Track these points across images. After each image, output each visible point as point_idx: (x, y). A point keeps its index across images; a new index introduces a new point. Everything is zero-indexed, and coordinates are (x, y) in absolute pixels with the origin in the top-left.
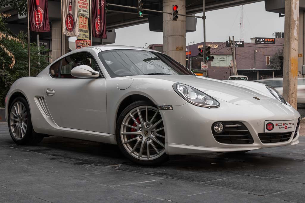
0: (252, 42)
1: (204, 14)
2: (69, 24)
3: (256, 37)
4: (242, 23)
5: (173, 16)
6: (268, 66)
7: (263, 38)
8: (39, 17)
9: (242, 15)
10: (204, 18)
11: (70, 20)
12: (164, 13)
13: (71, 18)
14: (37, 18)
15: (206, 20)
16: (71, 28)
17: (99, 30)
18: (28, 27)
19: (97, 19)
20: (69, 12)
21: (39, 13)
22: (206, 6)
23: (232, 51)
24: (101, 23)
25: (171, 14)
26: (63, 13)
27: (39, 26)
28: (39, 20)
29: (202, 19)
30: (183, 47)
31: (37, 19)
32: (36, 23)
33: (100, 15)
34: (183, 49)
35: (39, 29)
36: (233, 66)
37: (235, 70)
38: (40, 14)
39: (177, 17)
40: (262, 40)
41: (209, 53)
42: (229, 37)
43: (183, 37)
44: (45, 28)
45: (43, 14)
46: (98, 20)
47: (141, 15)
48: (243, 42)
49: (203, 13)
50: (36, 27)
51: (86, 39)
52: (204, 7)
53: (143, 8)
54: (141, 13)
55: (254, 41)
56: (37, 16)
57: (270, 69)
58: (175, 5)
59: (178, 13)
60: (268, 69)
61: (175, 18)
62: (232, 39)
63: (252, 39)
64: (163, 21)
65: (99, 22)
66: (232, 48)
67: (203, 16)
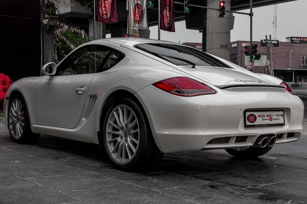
0: (287, 42)
1: (251, 11)
2: (137, 15)
3: (291, 36)
4: (275, 22)
5: (220, 12)
6: (304, 66)
7: (298, 38)
8: (106, 6)
9: (275, 14)
10: (251, 15)
11: (138, 10)
12: (208, 8)
13: (140, 9)
14: (104, 7)
15: (253, 16)
16: (139, 19)
17: (168, 22)
18: (94, 17)
19: (166, 10)
20: (137, 2)
21: (106, 2)
22: (253, 2)
23: (269, 50)
24: (170, 14)
25: (217, 10)
26: (131, 3)
27: (106, 17)
28: (106, 10)
29: (248, 15)
30: (227, 45)
31: (103, 9)
32: (103, 13)
33: (170, 6)
34: (227, 47)
35: (106, 20)
36: (269, 65)
37: (271, 69)
38: (107, 4)
39: (224, 13)
40: (298, 39)
41: (256, 51)
42: (266, 36)
43: (228, 34)
44: (113, 19)
45: (111, 4)
46: (167, 12)
47: (188, 11)
48: (278, 41)
49: (250, 9)
50: (102, 17)
51: (135, 34)
52: (251, 4)
53: (189, 4)
54: (187, 9)
55: (289, 41)
56: (104, 6)
57: (305, 69)
58: (222, 1)
59: (225, 10)
60: (303, 69)
61: (222, 14)
62: (268, 38)
63: (287, 38)
64: (207, 18)
65: (168, 13)
66: (269, 47)
67: (250, 13)
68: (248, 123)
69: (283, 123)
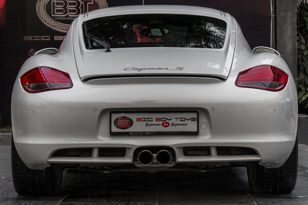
68: (115, 129)
69: (196, 130)
